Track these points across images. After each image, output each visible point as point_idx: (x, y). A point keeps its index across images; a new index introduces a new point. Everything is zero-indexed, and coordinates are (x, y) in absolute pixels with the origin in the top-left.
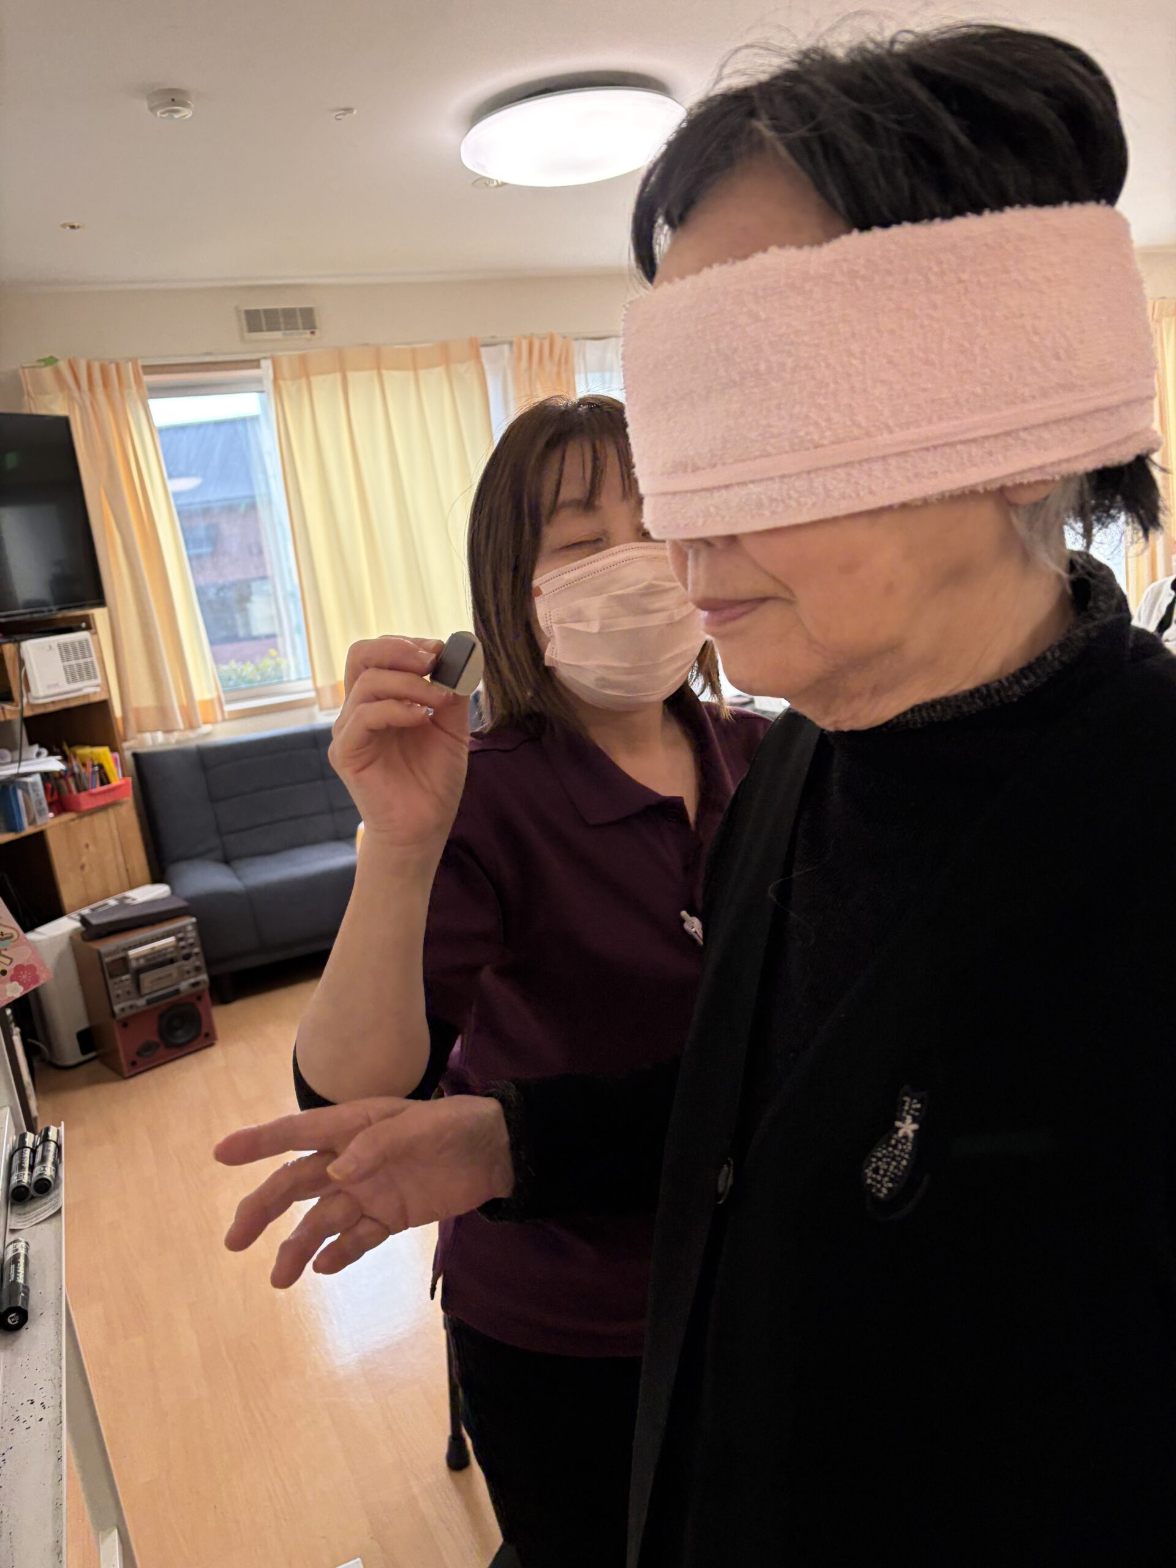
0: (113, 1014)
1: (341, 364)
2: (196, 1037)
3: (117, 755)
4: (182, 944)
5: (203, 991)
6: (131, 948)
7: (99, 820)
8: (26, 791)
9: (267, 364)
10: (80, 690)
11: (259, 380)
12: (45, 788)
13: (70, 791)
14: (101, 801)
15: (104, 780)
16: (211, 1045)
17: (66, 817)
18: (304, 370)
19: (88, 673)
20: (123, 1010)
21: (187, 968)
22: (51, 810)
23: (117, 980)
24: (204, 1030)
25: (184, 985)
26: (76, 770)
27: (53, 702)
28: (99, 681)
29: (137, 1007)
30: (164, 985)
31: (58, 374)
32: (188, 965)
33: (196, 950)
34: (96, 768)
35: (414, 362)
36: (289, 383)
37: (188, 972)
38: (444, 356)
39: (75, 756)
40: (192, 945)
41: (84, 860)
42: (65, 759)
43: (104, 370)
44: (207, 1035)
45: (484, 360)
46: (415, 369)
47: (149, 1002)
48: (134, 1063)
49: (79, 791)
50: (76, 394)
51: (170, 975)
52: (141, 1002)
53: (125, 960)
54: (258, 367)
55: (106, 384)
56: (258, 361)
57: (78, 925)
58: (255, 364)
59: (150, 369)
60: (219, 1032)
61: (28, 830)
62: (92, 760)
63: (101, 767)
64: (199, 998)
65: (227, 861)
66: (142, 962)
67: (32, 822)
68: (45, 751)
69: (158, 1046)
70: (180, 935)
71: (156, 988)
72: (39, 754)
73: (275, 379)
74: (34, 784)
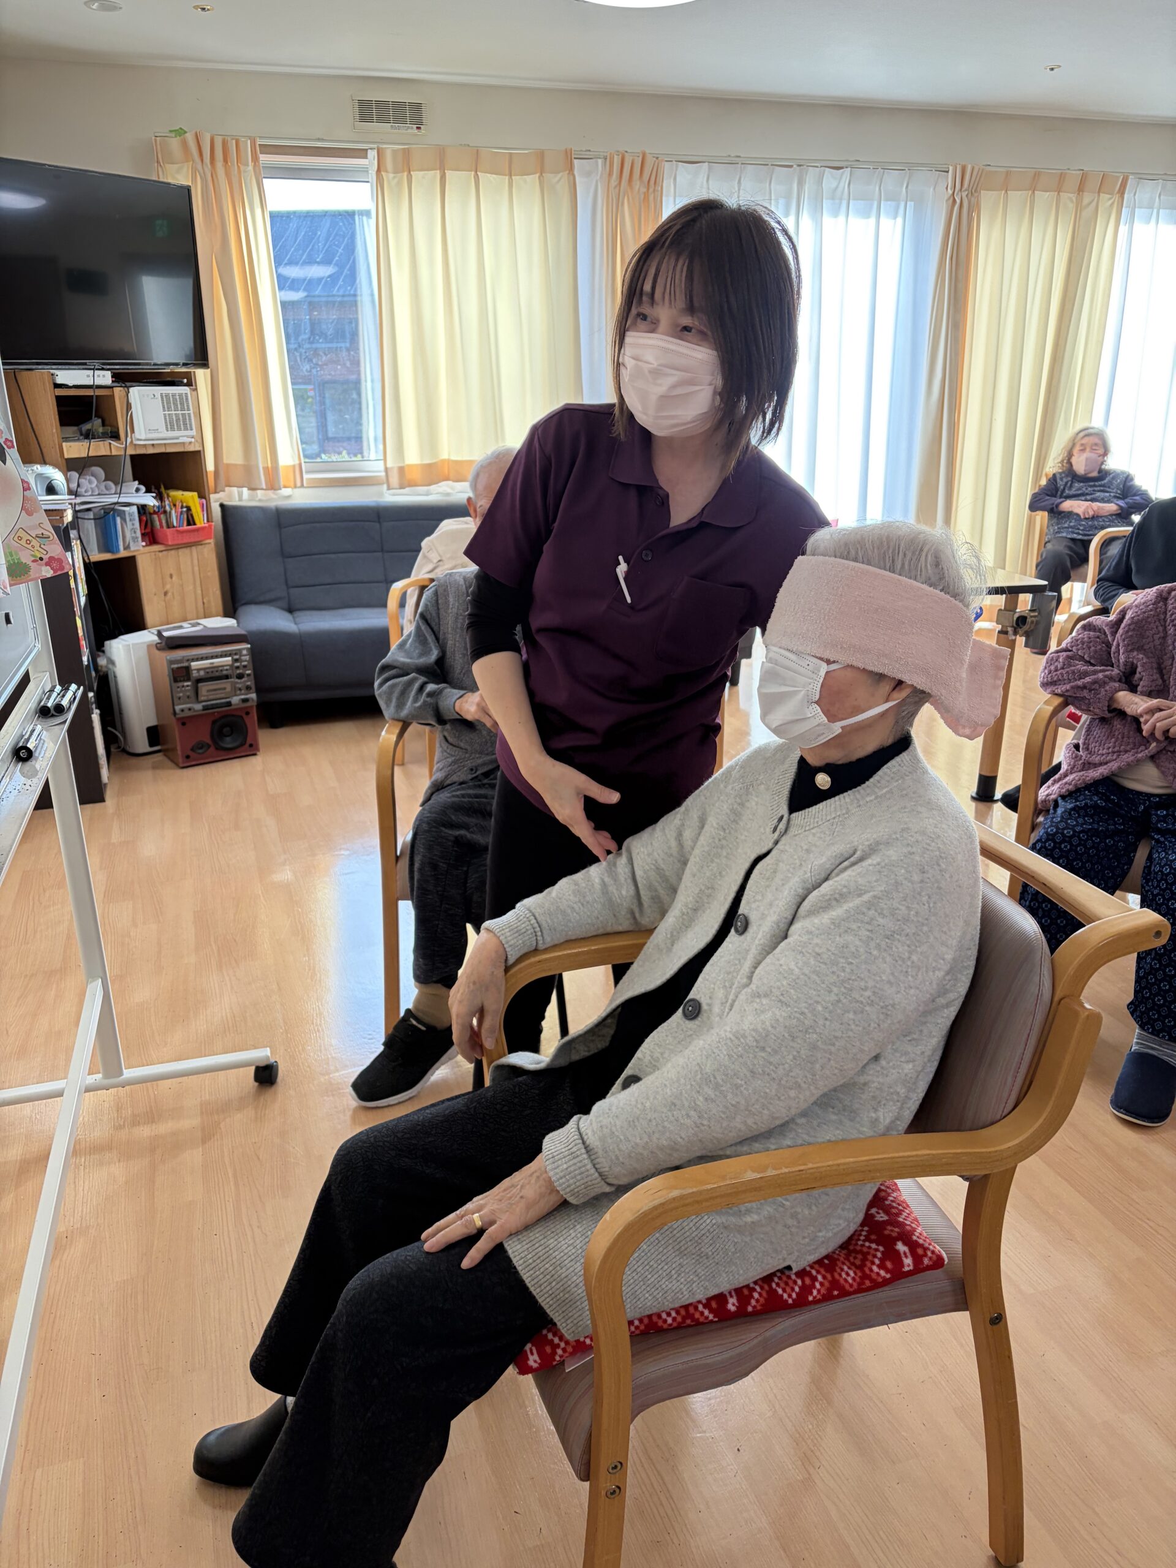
0: (175, 713)
1: (441, 162)
2: (242, 745)
3: (204, 501)
4: (237, 664)
5: (251, 707)
6: (193, 660)
7: (184, 553)
8: (124, 519)
9: (372, 154)
10: (177, 438)
11: (365, 170)
12: (140, 520)
13: (161, 526)
14: (187, 539)
15: (191, 521)
16: (255, 754)
17: (156, 548)
18: (406, 163)
19: (185, 424)
20: (182, 710)
21: (240, 686)
22: (143, 540)
23: (181, 684)
24: (249, 741)
25: (235, 700)
26: (168, 508)
27: (153, 445)
28: (194, 432)
29: (195, 711)
30: (218, 696)
31: (185, 144)
32: (240, 683)
33: (248, 672)
34: (185, 509)
35: (510, 168)
36: (391, 175)
37: (240, 689)
38: (539, 164)
39: (168, 496)
40: (245, 666)
41: (168, 587)
42: (160, 497)
43: (225, 144)
44: (251, 745)
45: (576, 173)
46: (511, 175)
47: (205, 708)
48: (188, 757)
49: (168, 527)
50: (199, 166)
51: (225, 689)
52: (198, 707)
53: (188, 669)
54: (366, 157)
55: (225, 160)
56: (367, 150)
57: (156, 638)
58: (362, 154)
59: (267, 149)
60: (261, 746)
61: (123, 554)
62: (181, 502)
63: (189, 509)
64: (247, 713)
65: (290, 610)
66: (202, 673)
67: (127, 548)
68: (143, 488)
69: (209, 746)
70: (236, 657)
71: (211, 697)
72: (137, 490)
73: (379, 170)
74: (131, 515)
